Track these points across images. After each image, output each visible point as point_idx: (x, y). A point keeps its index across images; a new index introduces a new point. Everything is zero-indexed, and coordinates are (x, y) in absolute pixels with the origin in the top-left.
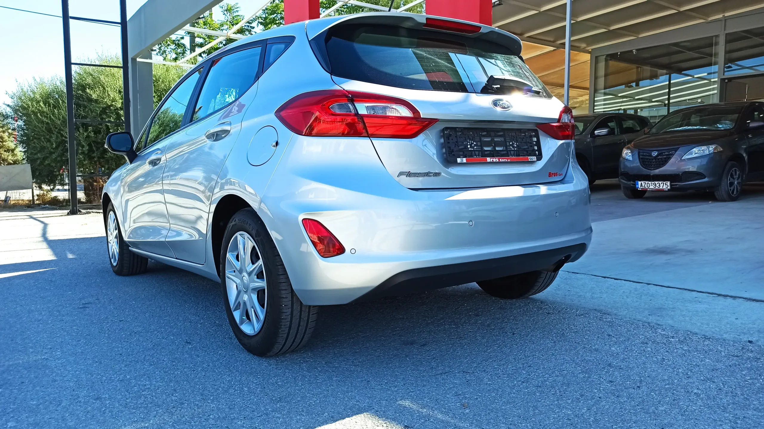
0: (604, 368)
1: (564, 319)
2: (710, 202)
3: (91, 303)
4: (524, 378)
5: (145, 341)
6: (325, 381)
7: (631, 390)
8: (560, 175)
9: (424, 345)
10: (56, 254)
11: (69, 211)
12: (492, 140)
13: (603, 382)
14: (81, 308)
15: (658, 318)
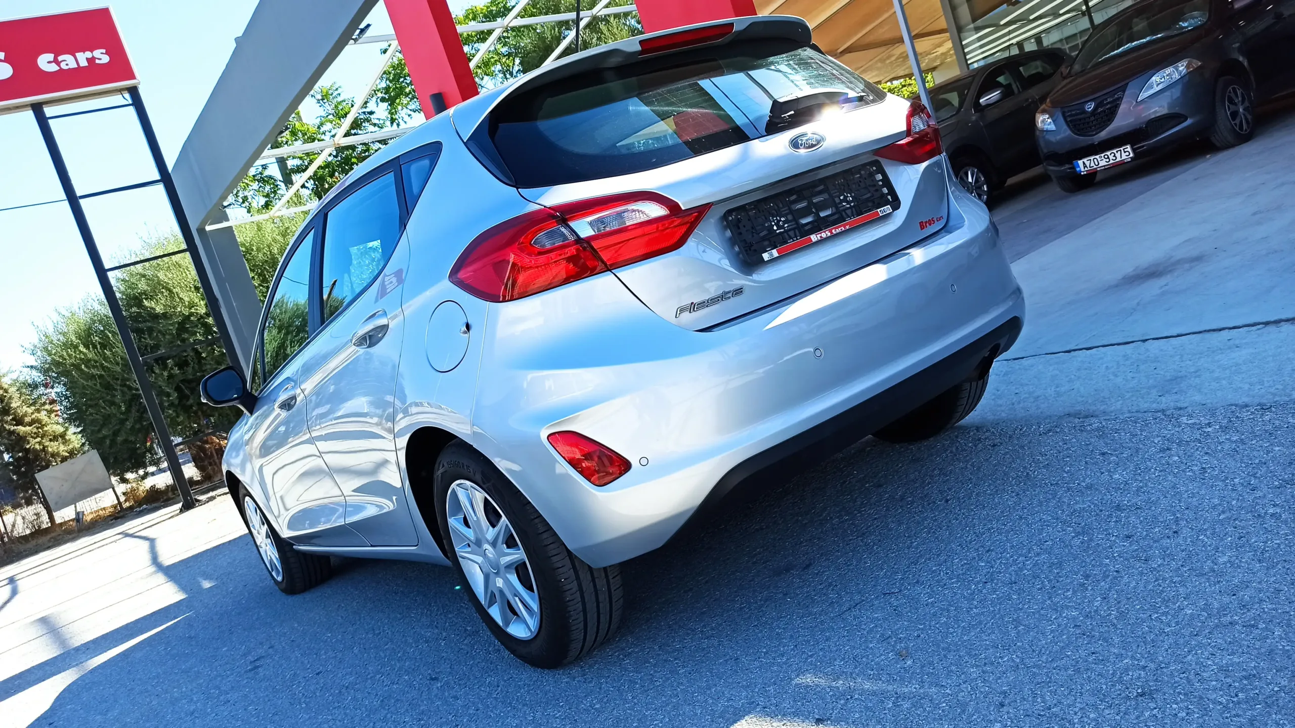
0: (1110, 516)
1: (1022, 447)
2: (1208, 156)
3: (263, 657)
4: (985, 576)
5: (366, 697)
6: (668, 679)
7: (1165, 542)
8: (939, 219)
9: (808, 566)
10: (183, 588)
11: (180, 505)
12: (811, 204)
13: (1114, 541)
14: (250, 670)
15: (1176, 397)
